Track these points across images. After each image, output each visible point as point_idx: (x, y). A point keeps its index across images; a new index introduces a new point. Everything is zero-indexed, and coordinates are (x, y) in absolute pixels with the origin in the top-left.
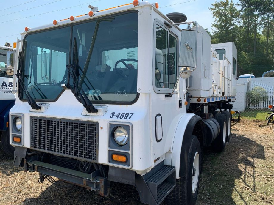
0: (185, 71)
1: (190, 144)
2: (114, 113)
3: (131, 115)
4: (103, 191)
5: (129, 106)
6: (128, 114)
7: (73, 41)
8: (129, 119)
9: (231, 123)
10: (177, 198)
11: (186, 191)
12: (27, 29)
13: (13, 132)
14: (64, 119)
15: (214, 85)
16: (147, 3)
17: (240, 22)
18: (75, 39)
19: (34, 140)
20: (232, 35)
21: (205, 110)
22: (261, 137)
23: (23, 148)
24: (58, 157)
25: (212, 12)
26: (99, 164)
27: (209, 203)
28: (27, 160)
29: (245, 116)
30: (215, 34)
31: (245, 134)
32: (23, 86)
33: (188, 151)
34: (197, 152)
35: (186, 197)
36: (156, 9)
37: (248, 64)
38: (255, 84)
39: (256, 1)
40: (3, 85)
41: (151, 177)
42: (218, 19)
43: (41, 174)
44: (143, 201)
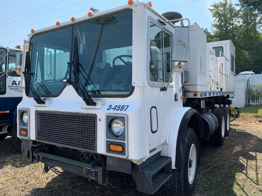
0: (179, 66)
1: (186, 136)
2: (111, 106)
3: (127, 107)
4: (101, 179)
5: (125, 98)
6: (124, 106)
7: (74, 40)
8: (125, 110)
9: (230, 118)
10: (174, 188)
11: (182, 182)
12: (33, 31)
13: (20, 126)
14: (66, 112)
15: (211, 81)
16: (141, 2)
17: (240, 21)
18: (76, 38)
19: (39, 133)
20: (232, 34)
21: (203, 104)
22: (260, 132)
23: (29, 140)
24: (60, 149)
25: (211, 13)
26: (98, 154)
27: (206, 195)
28: (33, 152)
29: (245, 112)
30: (215, 34)
31: (245, 130)
32: (30, 83)
33: (183, 143)
34: (193, 145)
35: (182, 187)
36: (150, 8)
37: (248, 62)
38: (254, 80)
39: (254, 1)
40: (13, 84)
41: (147, 166)
42: (218, 19)
43: (45, 165)
44: (139, 189)
